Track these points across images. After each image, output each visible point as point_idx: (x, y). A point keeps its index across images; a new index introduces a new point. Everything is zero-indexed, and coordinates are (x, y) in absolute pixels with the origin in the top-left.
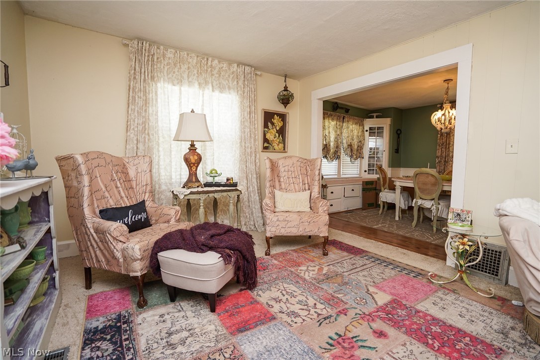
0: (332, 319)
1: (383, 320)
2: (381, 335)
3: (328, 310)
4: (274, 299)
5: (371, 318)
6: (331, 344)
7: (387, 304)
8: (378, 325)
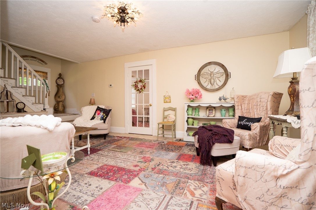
0: (156, 165)
1: (135, 171)
2: (136, 166)
3: (161, 168)
4: (187, 165)
5: (140, 170)
6: (152, 160)
7: (132, 179)
8: (137, 169)
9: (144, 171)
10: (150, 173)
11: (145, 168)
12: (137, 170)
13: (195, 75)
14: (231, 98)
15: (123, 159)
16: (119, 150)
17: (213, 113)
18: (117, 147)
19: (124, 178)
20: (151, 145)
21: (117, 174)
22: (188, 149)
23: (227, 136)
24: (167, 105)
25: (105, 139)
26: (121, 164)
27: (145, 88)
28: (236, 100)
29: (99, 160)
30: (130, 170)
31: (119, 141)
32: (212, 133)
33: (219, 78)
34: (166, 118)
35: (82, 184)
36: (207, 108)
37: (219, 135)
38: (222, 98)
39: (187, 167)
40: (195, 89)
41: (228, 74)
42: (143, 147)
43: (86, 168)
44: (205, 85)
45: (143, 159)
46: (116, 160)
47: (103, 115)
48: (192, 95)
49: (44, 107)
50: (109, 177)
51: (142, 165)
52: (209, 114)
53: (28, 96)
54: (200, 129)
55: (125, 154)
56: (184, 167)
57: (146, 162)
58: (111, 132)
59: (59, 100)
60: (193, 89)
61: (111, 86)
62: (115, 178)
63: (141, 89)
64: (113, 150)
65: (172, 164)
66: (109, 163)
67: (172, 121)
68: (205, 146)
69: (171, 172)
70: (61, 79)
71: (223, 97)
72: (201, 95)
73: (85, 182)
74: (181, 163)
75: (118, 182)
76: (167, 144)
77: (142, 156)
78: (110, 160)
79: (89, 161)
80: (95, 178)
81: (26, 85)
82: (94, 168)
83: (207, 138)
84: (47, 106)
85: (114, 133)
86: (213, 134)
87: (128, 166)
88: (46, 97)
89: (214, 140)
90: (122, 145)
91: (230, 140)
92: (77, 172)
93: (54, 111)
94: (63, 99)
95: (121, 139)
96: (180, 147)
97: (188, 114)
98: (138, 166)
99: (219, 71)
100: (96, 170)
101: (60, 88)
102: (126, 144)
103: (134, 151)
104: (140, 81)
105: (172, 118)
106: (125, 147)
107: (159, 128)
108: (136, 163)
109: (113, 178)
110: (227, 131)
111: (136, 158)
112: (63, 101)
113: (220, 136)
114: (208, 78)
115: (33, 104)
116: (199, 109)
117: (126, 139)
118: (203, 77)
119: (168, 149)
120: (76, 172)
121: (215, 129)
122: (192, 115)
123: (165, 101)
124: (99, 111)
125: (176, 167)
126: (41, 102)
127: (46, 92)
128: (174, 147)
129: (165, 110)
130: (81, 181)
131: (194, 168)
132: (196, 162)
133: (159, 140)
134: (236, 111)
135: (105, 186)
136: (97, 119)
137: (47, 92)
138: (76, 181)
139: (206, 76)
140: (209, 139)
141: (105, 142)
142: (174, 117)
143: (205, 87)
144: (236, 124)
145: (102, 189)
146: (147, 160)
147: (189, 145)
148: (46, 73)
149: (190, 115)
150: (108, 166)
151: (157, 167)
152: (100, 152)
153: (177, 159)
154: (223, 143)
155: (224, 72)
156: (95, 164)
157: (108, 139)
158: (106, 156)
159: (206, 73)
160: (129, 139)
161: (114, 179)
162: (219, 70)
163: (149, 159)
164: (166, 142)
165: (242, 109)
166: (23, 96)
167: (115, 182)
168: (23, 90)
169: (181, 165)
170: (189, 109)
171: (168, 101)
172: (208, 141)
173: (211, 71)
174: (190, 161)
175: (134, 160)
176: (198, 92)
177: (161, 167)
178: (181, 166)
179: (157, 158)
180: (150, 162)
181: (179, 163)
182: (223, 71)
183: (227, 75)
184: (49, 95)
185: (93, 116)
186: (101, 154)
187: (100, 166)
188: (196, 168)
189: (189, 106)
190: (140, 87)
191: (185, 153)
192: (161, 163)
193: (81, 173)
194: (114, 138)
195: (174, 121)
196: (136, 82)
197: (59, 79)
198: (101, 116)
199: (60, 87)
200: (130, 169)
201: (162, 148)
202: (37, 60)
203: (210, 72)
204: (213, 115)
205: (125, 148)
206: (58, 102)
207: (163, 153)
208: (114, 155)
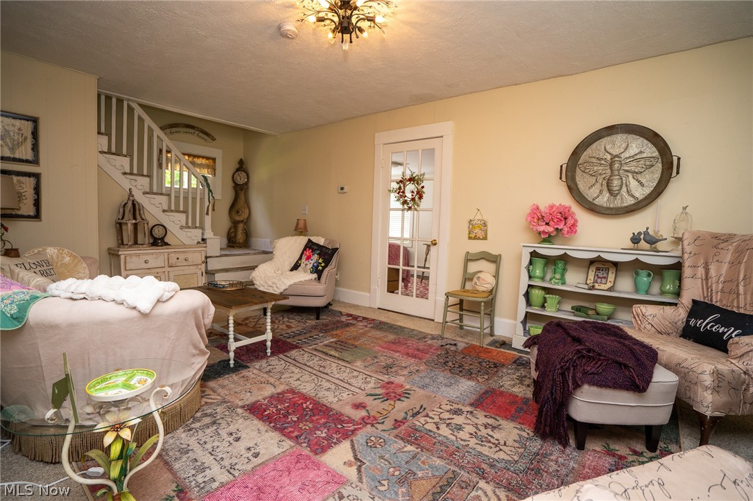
0: (410, 413)
1: (350, 421)
2: (359, 406)
3: (418, 424)
4: (495, 427)
5: (364, 422)
6: (406, 394)
7: (335, 444)
8: (358, 414)
9: (373, 425)
10: (386, 435)
11: (379, 415)
12: (357, 420)
13: (561, 166)
14: (676, 238)
15: (337, 382)
16: (337, 354)
17: (609, 280)
18: (335, 345)
19: (316, 438)
20: (418, 350)
21: (307, 421)
22: (515, 376)
23: (626, 366)
24: (477, 247)
25: (318, 318)
26: (327, 393)
27: (421, 197)
28: (688, 249)
29: (283, 373)
30: (342, 415)
31: (348, 329)
32: (579, 351)
33: (639, 176)
34: (471, 280)
35: (223, 433)
36: (592, 262)
37: (600, 360)
38: (642, 236)
39: (491, 433)
40: (557, 204)
41: (672, 163)
42: (397, 351)
43: (248, 390)
44: (591, 194)
45: (382, 387)
46: (320, 379)
47: (317, 261)
48: (547, 224)
49: (203, 234)
50: (286, 425)
51: (375, 406)
52: (595, 282)
53: (172, 211)
54: (548, 331)
55: (347, 365)
56: (484, 432)
57: (387, 400)
58: (339, 302)
59: (238, 218)
60: (552, 207)
61: (342, 191)
62: (298, 431)
63: (413, 199)
64: (324, 350)
65: (455, 416)
66: (301, 387)
67: (484, 289)
68: (552, 385)
69: (441, 443)
70: (243, 173)
71: (646, 233)
72: (574, 225)
73: (232, 428)
74: (481, 418)
75: (300, 444)
76: (462, 351)
77: (386, 378)
78: (306, 377)
79: (261, 374)
80: (256, 422)
81: (178, 187)
82: (262, 394)
83: (560, 363)
84: (209, 234)
85: (346, 303)
86: (580, 354)
87: (341, 403)
88: (207, 214)
89: (579, 375)
90: (350, 339)
91: (636, 384)
92: (227, 398)
93: (227, 242)
94: (246, 216)
95: (355, 322)
96: (495, 367)
97: (532, 274)
98: (364, 407)
99: (641, 152)
100: (266, 401)
101: (240, 192)
102: (359, 339)
103: (372, 362)
104: (412, 180)
105: (486, 280)
106: (356, 347)
107: (447, 306)
108: (362, 398)
109: (293, 432)
110: (632, 351)
111: (367, 383)
112: (247, 221)
113: (605, 363)
114: (600, 174)
115: (182, 228)
116: (566, 264)
117: (365, 324)
118: (587, 171)
119: (460, 367)
120: (224, 399)
121: (593, 340)
122: (543, 279)
123: (473, 236)
124: (311, 250)
125: (459, 428)
126: (198, 225)
127: (207, 203)
128: (480, 363)
129: (469, 258)
130: (224, 423)
131: (510, 442)
132: (523, 424)
133: (445, 336)
134: (687, 283)
135: (267, 448)
136: (303, 269)
137: (210, 202)
138: (214, 423)
139: (595, 168)
140: (566, 369)
141: (314, 327)
142: (492, 281)
143: (590, 199)
144: (681, 325)
145: (256, 455)
146: (392, 393)
147: (523, 365)
148: (214, 160)
149: (536, 280)
150: (296, 394)
151: (411, 418)
152: (294, 353)
153: (471, 405)
154: (610, 387)
155: (658, 156)
156: (271, 384)
157: (325, 318)
158: (302, 366)
159: (595, 160)
160: (372, 325)
161: (296, 433)
162: (643, 150)
163: (400, 391)
164: (461, 346)
165: (707, 279)
166: (164, 211)
167: (293, 444)
168: (164, 199)
169: (476, 426)
170: (533, 263)
171: (481, 234)
172: (563, 374)
173: (615, 154)
174: (506, 418)
175: (360, 388)
176: (565, 216)
177: (420, 421)
178: (477, 428)
179: (421, 392)
180: (399, 400)
181: (474, 419)
182: (656, 154)
183: (669, 166)
184: (213, 210)
185: (297, 262)
186: (294, 360)
187: (279, 390)
188: (517, 445)
189: (534, 254)
190: (409, 195)
191: (502, 386)
192: (425, 409)
193: (233, 402)
194: (338, 318)
195: (492, 290)
196: (401, 181)
197: (239, 172)
198: (312, 262)
199: (240, 190)
200: (343, 412)
201: (446, 363)
202: (197, 132)
203: (609, 157)
204: (609, 285)
205: (355, 349)
206: (235, 224)
207: (442, 377)
208: (321, 366)
